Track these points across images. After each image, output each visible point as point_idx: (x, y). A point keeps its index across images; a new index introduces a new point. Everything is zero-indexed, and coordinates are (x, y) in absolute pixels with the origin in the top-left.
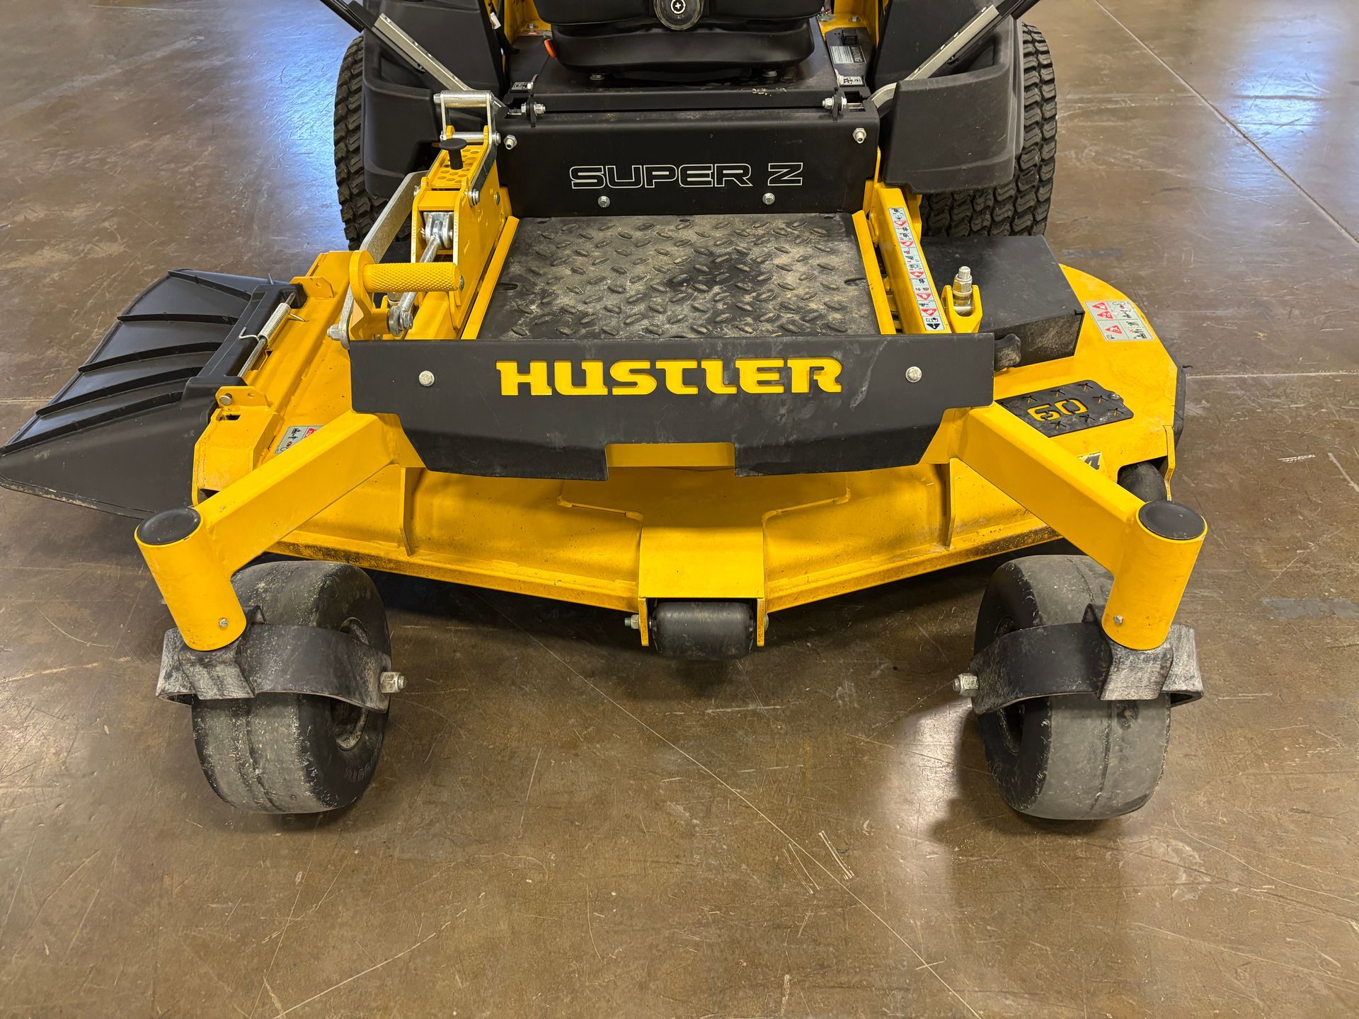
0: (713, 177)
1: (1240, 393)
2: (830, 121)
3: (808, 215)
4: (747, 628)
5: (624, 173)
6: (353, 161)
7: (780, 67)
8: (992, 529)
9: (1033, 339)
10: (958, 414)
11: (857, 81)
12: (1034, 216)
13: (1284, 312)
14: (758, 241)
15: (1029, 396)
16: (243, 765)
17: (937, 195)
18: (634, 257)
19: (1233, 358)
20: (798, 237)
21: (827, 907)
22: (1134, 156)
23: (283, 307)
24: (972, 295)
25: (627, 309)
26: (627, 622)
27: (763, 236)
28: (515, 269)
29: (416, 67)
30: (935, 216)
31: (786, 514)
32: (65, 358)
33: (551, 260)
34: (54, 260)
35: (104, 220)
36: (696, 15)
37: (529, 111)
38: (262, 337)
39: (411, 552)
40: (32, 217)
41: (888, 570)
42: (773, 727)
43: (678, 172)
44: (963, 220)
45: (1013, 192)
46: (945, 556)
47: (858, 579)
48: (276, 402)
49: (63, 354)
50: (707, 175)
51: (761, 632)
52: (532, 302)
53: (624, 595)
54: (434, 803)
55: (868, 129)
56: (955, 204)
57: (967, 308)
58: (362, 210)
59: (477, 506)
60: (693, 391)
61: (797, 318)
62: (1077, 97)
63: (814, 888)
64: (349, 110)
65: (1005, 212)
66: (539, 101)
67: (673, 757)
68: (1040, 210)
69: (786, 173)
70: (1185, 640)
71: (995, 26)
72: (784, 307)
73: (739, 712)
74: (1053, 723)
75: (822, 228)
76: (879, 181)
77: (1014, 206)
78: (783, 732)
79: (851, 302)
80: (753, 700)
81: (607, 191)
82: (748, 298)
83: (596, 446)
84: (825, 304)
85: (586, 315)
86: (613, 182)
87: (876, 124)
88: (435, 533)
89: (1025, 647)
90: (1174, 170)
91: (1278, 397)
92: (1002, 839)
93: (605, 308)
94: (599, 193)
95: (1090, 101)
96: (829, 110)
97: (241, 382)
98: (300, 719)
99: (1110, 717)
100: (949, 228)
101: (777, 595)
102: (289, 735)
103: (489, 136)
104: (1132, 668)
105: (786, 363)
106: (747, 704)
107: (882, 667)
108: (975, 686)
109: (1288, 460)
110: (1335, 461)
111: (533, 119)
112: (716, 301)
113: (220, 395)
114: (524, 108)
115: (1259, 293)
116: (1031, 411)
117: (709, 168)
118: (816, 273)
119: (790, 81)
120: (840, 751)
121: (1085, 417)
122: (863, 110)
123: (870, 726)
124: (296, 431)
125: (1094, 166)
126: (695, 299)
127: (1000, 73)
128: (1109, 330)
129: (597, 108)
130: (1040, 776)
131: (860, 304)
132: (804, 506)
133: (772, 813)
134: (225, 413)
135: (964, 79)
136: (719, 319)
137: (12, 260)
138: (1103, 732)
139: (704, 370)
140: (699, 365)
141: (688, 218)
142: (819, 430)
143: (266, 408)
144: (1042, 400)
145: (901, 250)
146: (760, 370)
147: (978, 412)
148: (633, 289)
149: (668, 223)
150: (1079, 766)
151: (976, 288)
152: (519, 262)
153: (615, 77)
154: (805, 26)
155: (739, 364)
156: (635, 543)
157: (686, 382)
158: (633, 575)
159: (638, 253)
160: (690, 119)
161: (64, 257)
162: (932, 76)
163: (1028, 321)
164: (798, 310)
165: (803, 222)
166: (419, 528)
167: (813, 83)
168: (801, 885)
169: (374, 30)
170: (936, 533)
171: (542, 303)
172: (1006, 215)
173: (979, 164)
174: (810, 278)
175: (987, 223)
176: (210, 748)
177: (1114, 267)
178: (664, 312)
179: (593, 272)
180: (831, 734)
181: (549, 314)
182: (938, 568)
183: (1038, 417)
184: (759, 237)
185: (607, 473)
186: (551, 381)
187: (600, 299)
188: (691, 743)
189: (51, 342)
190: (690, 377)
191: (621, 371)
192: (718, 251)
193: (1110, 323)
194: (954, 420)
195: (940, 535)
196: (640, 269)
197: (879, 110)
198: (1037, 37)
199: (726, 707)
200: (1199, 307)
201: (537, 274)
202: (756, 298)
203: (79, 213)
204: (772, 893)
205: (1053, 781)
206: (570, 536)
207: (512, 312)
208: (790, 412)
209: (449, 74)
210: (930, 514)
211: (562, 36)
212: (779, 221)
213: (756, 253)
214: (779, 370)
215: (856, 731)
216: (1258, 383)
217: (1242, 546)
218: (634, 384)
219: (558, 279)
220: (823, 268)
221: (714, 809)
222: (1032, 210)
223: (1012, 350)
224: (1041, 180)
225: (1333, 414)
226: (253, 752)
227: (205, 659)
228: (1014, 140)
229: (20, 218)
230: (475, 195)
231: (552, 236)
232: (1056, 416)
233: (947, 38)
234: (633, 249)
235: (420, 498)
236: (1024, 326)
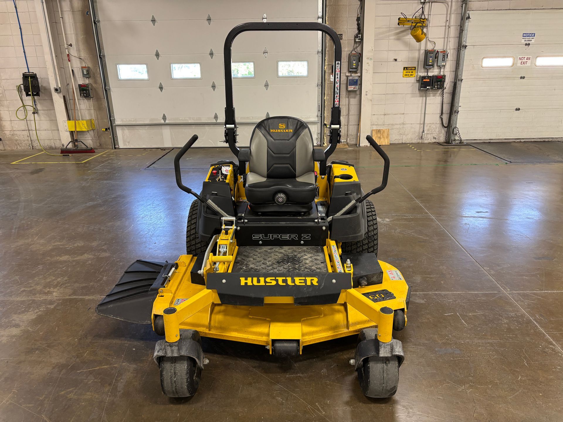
0: (288, 237)
1: (435, 297)
2: (317, 225)
3: (312, 247)
4: (297, 348)
5: (266, 236)
6: (192, 231)
7: (305, 212)
8: (360, 325)
9: (370, 279)
10: (345, 291)
11: (324, 215)
12: (374, 248)
13: (449, 276)
14: (299, 253)
15: (370, 293)
16: (172, 377)
17: (347, 242)
18: (268, 256)
19: (434, 288)
20: (310, 252)
21: (318, 420)
22: (411, 232)
23: (173, 269)
24: (351, 266)
25: (267, 268)
26: (266, 347)
27: (301, 251)
28: (239, 259)
29: (216, 210)
30: (347, 248)
31: (307, 319)
32: (96, 285)
33: (248, 257)
34: (88, 257)
35: (102, 246)
36: (285, 201)
37: (244, 221)
38: (169, 276)
39: (209, 330)
40: (79, 245)
41: (334, 335)
42: (304, 379)
43: (280, 236)
44: (355, 249)
45: (367, 242)
46: (348, 332)
47: (325, 337)
48: (173, 293)
49: (95, 284)
50: (287, 237)
51: (301, 350)
52: (244, 266)
53: (266, 340)
54: (213, 397)
55: (326, 227)
56: (352, 245)
57: (350, 269)
58: (193, 244)
59: (228, 318)
60: (285, 284)
61: (309, 270)
62: (395, 215)
63: (315, 416)
64: (192, 219)
65: (366, 247)
66: (246, 219)
67: (278, 387)
68: (375, 247)
69: (307, 237)
70: (398, 344)
71: (356, 204)
72: (306, 268)
73: (295, 376)
74: (370, 365)
75: (315, 250)
76: (329, 239)
77: (368, 245)
78: (307, 381)
79: (322, 267)
80: (299, 373)
81: (261, 240)
82: (297, 266)
83: (262, 297)
84: (316, 267)
85: (257, 269)
86: (263, 238)
87: (328, 226)
88: (216, 325)
89: (362, 346)
90: (422, 236)
91: (445, 298)
92: (364, 405)
93: (262, 268)
94: (259, 241)
95: (399, 216)
96: (316, 222)
97: (164, 287)
98: (187, 364)
99: (383, 363)
100: (351, 251)
101: (305, 340)
102: (184, 369)
103: (234, 227)
104: (384, 347)
105: (305, 278)
106: (297, 374)
107: (334, 365)
108: (354, 362)
109: (446, 314)
110: (459, 315)
111: (244, 223)
112: (289, 266)
113: (159, 290)
114: (242, 221)
115: (443, 271)
116: (370, 297)
117: (287, 235)
118: (314, 260)
119: (307, 215)
120: (322, 385)
121: (383, 298)
122: (325, 222)
123: (330, 379)
124: (178, 300)
125: (399, 235)
126: (284, 266)
127: (357, 215)
128: (392, 277)
129: (260, 221)
130: (369, 380)
131: (324, 268)
132: (312, 317)
133: (304, 399)
134: (160, 295)
135: (348, 216)
136: (290, 270)
137: (75, 257)
138: (382, 367)
139: (287, 279)
140: (286, 278)
141: (282, 247)
142: (313, 294)
143: (171, 294)
144: (373, 294)
145: (334, 255)
146: (300, 280)
147: (349, 290)
148: (268, 263)
149: (277, 248)
150: (377, 377)
151: (352, 264)
152: (240, 257)
153: (264, 214)
154: (310, 204)
155: (295, 278)
156: (268, 326)
157: (283, 282)
158: (268, 335)
159: (270, 255)
160: (283, 224)
161: (91, 256)
162: (341, 215)
163: (368, 274)
164: (309, 269)
165: (311, 248)
166: (212, 323)
167: (312, 216)
168: (311, 415)
169: (207, 203)
170: (345, 326)
171: (246, 267)
172: (366, 248)
173: (354, 235)
174: (312, 261)
175: (361, 250)
176: (164, 372)
177: (403, 263)
178: (277, 269)
179: (258, 259)
180: (320, 381)
181: (248, 269)
182: (347, 335)
183: (372, 298)
184: (300, 252)
185: (264, 304)
186: (252, 282)
187: (260, 266)
188: (282, 384)
189: (91, 281)
190: (284, 281)
191: (268, 279)
192: (290, 255)
193: (392, 276)
194: (344, 292)
195: (346, 326)
196: (270, 259)
197: (329, 222)
198: (371, 204)
199: (292, 375)
200: (426, 274)
201: (245, 260)
202: (299, 266)
203: (94, 244)
204: (304, 417)
205: (372, 382)
206: (252, 325)
207: (239, 268)
208: (307, 289)
209: (224, 212)
210: (343, 320)
211: (252, 204)
212: (305, 248)
213: (299, 255)
214: (304, 280)
215: (326, 381)
216: (440, 295)
217: (432, 336)
218: (271, 283)
219: (250, 261)
220: (316, 259)
221: (288, 398)
222: (373, 247)
223: (365, 281)
224: (374, 239)
225: (459, 303)
226: (175, 373)
227: (171, 345)
228: (363, 230)
229: (76, 245)
230: (232, 241)
231: (248, 251)
232: (376, 298)
233: (344, 207)
234: (268, 254)
235: (213, 316)
236: (367, 275)
